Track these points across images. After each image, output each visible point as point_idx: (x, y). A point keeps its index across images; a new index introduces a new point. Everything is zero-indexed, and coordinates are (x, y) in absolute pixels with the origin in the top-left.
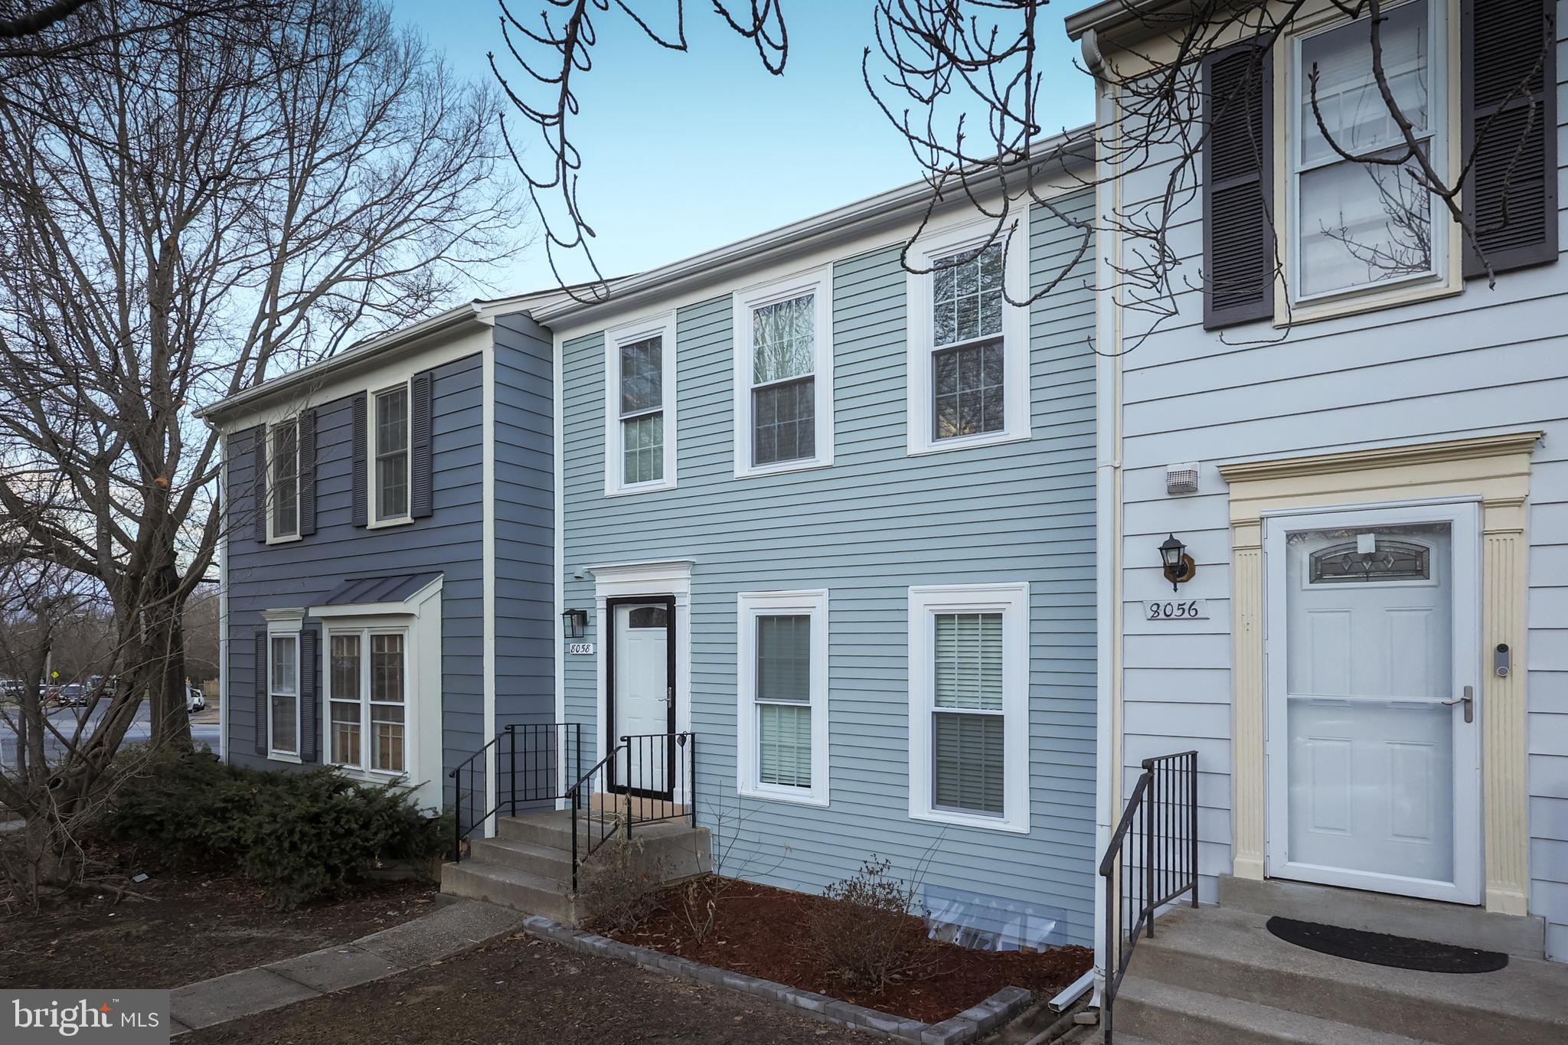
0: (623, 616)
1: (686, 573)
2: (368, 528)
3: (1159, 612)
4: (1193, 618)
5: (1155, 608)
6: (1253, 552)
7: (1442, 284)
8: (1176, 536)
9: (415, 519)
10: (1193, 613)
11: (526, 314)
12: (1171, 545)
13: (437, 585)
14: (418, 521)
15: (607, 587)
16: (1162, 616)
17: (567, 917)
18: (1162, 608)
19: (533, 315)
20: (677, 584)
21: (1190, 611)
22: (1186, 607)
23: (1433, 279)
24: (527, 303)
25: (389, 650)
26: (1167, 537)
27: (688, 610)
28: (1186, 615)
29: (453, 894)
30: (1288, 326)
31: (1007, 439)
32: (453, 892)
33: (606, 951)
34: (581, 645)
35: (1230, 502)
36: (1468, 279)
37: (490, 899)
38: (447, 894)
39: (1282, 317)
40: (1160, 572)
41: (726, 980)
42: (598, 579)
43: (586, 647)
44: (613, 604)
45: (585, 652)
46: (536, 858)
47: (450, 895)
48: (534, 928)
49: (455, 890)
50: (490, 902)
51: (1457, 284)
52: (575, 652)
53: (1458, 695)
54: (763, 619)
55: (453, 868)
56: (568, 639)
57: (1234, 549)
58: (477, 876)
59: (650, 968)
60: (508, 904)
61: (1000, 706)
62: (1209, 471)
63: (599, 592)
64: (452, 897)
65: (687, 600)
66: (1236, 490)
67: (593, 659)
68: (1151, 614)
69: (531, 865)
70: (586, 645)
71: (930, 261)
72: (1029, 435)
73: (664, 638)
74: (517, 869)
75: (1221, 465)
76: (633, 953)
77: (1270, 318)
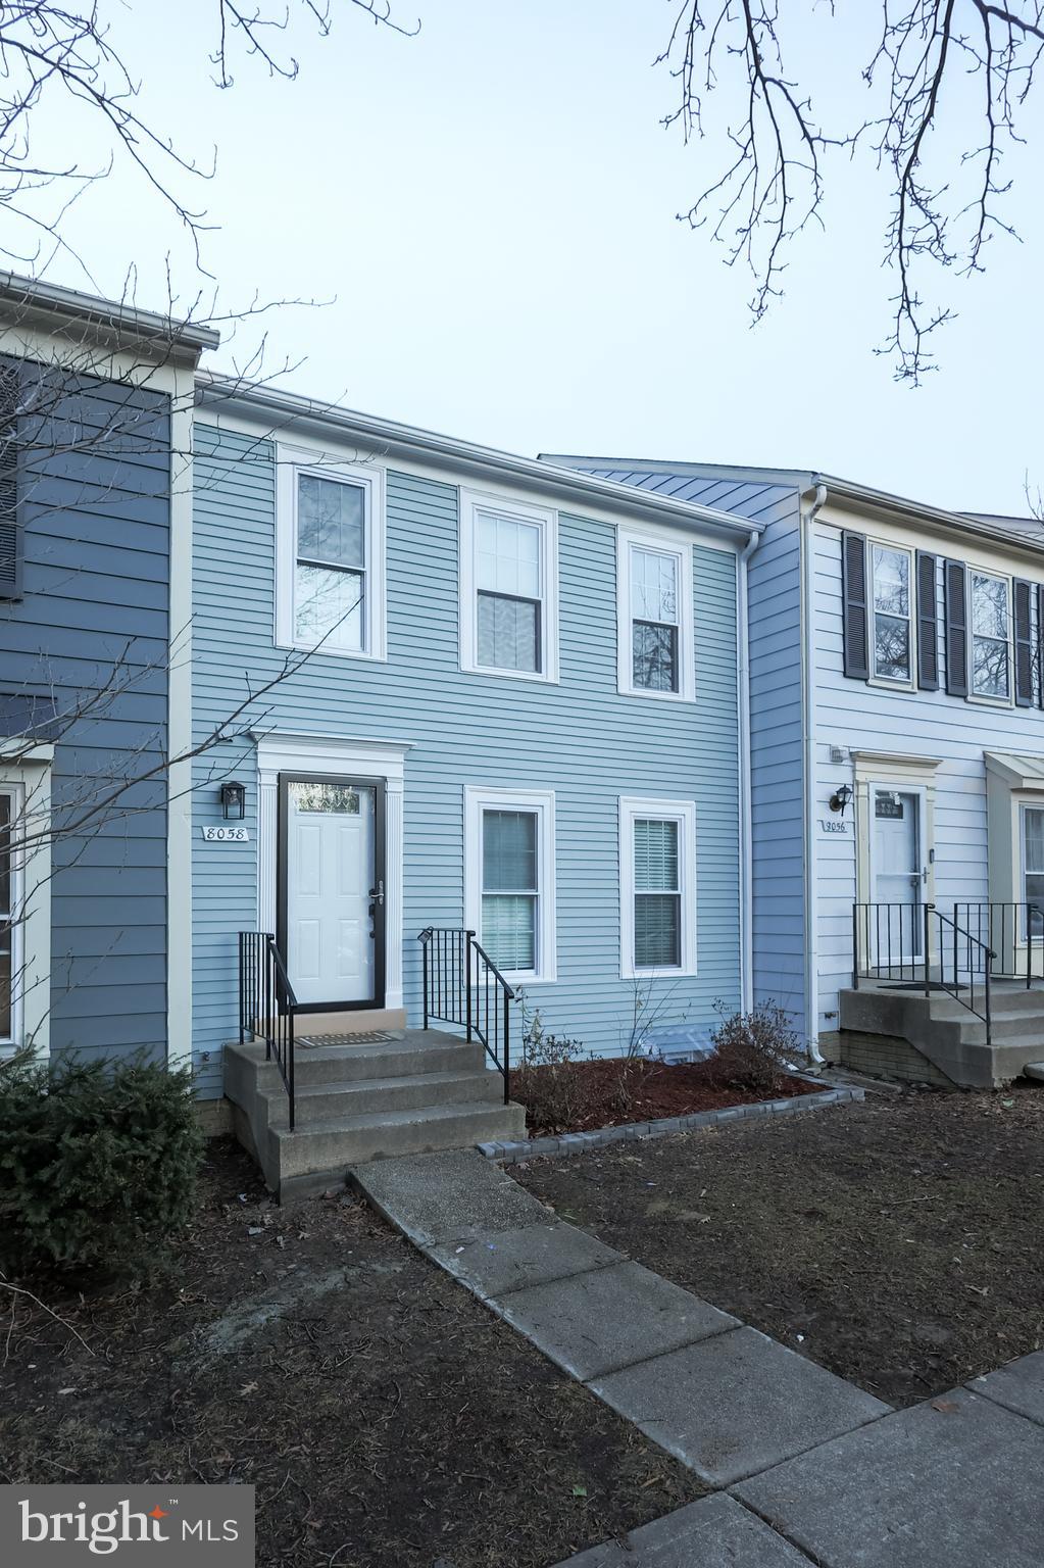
0: (297, 797)
3: (829, 827)
4: (842, 832)
5: (827, 825)
6: (864, 799)
7: (912, 687)
8: (843, 787)
10: (842, 829)
12: (844, 791)
15: (274, 760)
16: (831, 830)
18: (831, 825)
20: (388, 766)
22: (840, 826)
23: (910, 684)
26: (840, 787)
27: (402, 797)
28: (840, 830)
29: (312, 1172)
30: (871, 686)
31: (681, 699)
32: (309, 1169)
33: (600, 1141)
34: (226, 830)
35: (854, 771)
36: (919, 688)
37: (388, 1154)
38: (297, 1176)
39: (871, 682)
40: (828, 805)
41: (720, 1116)
42: (262, 747)
43: (236, 832)
44: (284, 780)
45: (235, 839)
46: (402, 1090)
47: (305, 1174)
48: (504, 1153)
49: (314, 1165)
50: (389, 1157)
51: (916, 690)
52: (216, 838)
53: (922, 872)
54: (487, 813)
55: (306, 1137)
56: (200, 821)
57: (857, 797)
58: (362, 1131)
59: (651, 1136)
60: (421, 1149)
61: (675, 887)
62: (845, 755)
63: (264, 762)
64: (312, 1175)
65: (400, 787)
66: (859, 765)
67: (251, 847)
68: (826, 828)
69: (394, 1101)
70: (237, 829)
71: (631, 549)
72: (694, 700)
73: (355, 826)
74: (367, 1112)
75: (852, 750)
76: (631, 1130)
77: (866, 680)
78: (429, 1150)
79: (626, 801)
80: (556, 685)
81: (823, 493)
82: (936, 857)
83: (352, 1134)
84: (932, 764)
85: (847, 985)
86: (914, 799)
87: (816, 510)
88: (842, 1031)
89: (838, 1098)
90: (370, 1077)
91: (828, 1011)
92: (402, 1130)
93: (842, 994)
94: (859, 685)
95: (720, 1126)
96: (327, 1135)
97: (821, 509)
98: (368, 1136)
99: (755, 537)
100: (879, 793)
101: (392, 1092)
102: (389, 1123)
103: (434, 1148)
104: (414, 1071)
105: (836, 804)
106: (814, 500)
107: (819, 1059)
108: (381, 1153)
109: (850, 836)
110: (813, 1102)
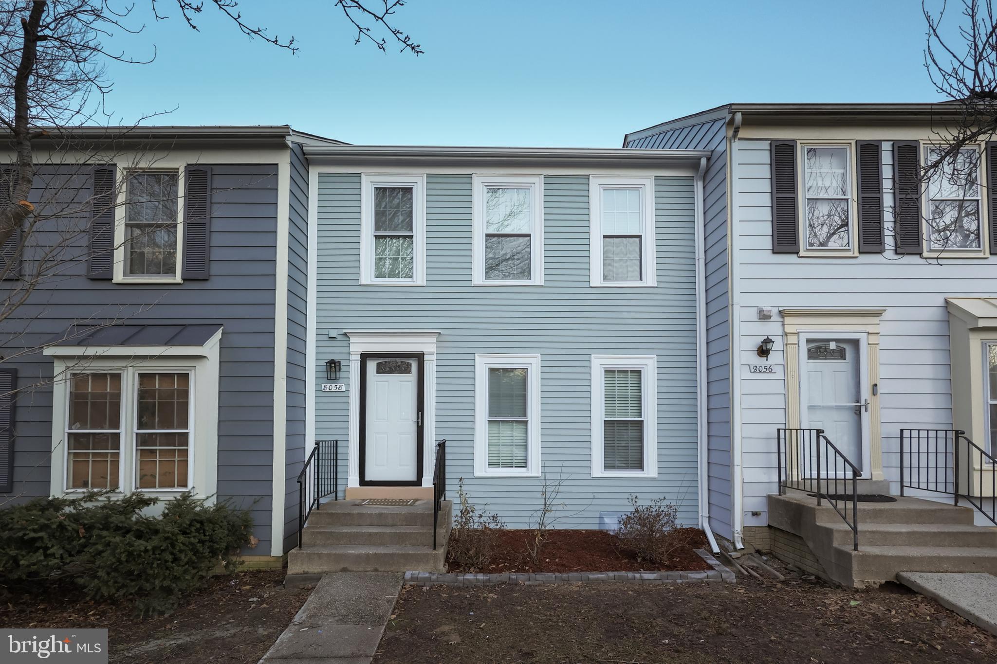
0: (372, 366)
1: (434, 340)
2: (113, 281)
3: (756, 370)
4: (770, 372)
5: (755, 368)
6: (795, 346)
7: (851, 253)
8: (770, 337)
9: (184, 280)
10: (770, 370)
11: (300, 146)
12: (768, 341)
13: (218, 335)
14: (187, 283)
15: (359, 346)
16: (758, 371)
17: (435, 567)
18: (758, 368)
19: (304, 148)
20: (428, 346)
21: (769, 370)
22: (768, 368)
23: (849, 250)
24: (301, 138)
25: (159, 386)
26: (766, 337)
27: (435, 363)
28: (768, 371)
29: (305, 573)
30: (803, 257)
31: (645, 285)
32: (304, 571)
33: (489, 581)
34: (333, 385)
35: (783, 325)
36: (860, 253)
37: (350, 569)
38: (297, 574)
39: (802, 254)
40: (756, 352)
41: (591, 576)
42: (352, 340)
43: (338, 386)
44: (365, 357)
45: (337, 390)
46: (376, 534)
47: (301, 574)
48: (417, 579)
49: (306, 570)
50: (350, 571)
51: (857, 254)
52: (328, 390)
53: (863, 402)
54: (492, 370)
55: (303, 553)
56: (320, 381)
57: (786, 345)
58: (335, 554)
59: (530, 583)
60: (372, 569)
61: (640, 416)
62: (775, 311)
63: (353, 348)
64: (306, 575)
65: (434, 357)
66: (787, 320)
67: (346, 394)
68: (753, 371)
69: (370, 540)
70: (339, 385)
71: (602, 189)
72: (656, 285)
73: (408, 381)
74: (354, 544)
75: (781, 309)
76: (514, 577)
77: (797, 253)
78: (376, 570)
79: (596, 358)
80: (542, 286)
81: (739, 117)
82: (880, 389)
83: (329, 555)
84: (877, 314)
85: (774, 491)
86: (855, 343)
87: (736, 131)
88: (769, 526)
89: (707, 577)
90: (371, 525)
91: (755, 510)
92: (359, 556)
93: (770, 498)
94: (792, 258)
95: (588, 583)
96: (314, 554)
97: (740, 130)
98: (338, 558)
99: (704, 161)
100: (809, 341)
101: (370, 534)
102: (353, 552)
103: (380, 570)
104: (398, 524)
105: (763, 351)
106: (733, 124)
107: (740, 546)
108: (346, 568)
109: (780, 374)
110: (681, 577)
